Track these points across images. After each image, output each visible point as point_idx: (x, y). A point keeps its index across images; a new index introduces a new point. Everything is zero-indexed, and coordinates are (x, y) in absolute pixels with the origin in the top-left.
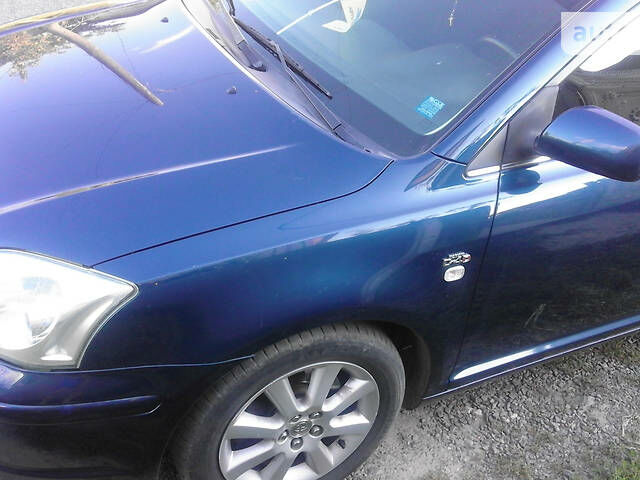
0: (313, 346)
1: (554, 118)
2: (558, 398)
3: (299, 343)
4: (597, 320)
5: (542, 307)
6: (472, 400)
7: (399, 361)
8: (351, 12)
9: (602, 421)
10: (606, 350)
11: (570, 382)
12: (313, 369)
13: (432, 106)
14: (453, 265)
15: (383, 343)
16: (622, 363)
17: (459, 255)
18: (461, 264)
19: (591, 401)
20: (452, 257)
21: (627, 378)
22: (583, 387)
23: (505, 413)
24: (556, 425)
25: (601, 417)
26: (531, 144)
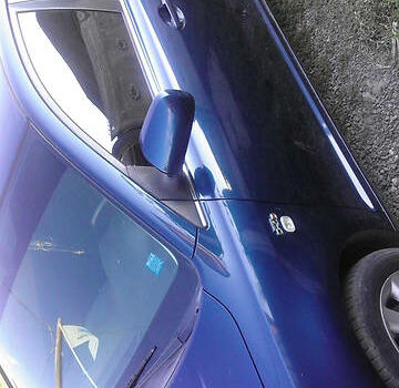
0: (372, 337)
1: (151, 165)
2: (370, 120)
3: (373, 350)
4: (300, 99)
5: (297, 143)
6: (385, 188)
7: (369, 257)
8: (82, 337)
9: (381, 84)
10: (322, 89)
11: (354, 112)
12: (392, 332)
13: (153, 263)
14: (281, 226)
15: (357, 274)
16: (331, 76)
17: (272, 223)
18: (279, 219)
19: (366, 95)
20: (275, 229)
21: (342, 70)
22: (356, 102)
23: (391, 160)
24: (392, 118)
25: (378, 86)
26: (174, 180)
